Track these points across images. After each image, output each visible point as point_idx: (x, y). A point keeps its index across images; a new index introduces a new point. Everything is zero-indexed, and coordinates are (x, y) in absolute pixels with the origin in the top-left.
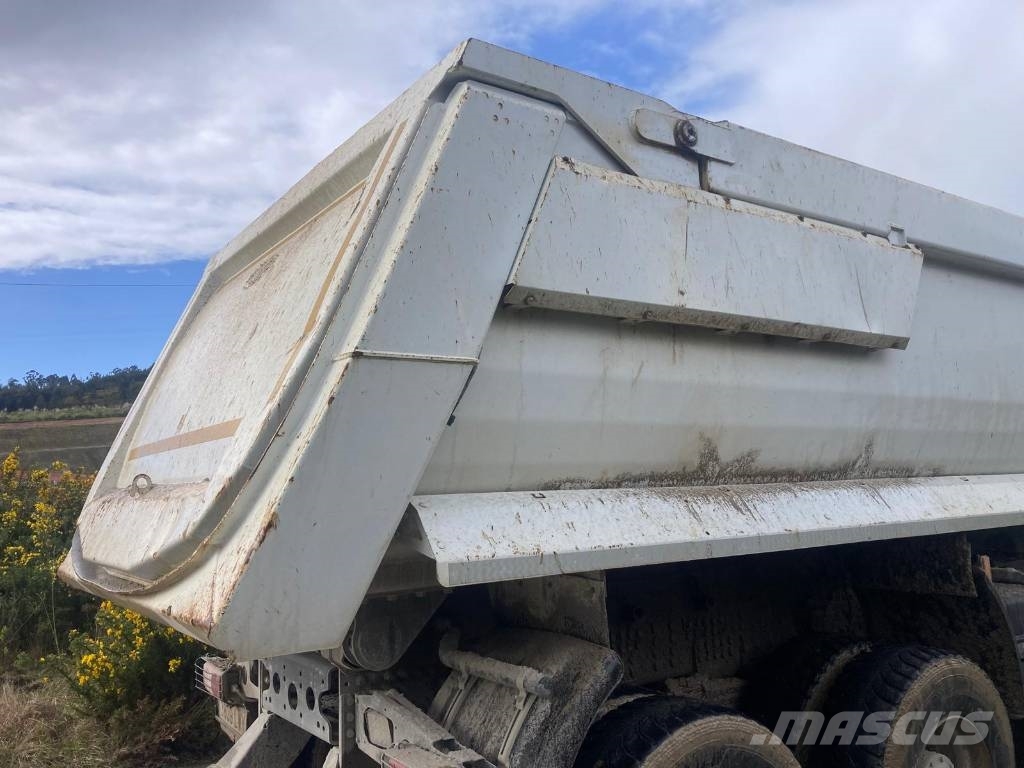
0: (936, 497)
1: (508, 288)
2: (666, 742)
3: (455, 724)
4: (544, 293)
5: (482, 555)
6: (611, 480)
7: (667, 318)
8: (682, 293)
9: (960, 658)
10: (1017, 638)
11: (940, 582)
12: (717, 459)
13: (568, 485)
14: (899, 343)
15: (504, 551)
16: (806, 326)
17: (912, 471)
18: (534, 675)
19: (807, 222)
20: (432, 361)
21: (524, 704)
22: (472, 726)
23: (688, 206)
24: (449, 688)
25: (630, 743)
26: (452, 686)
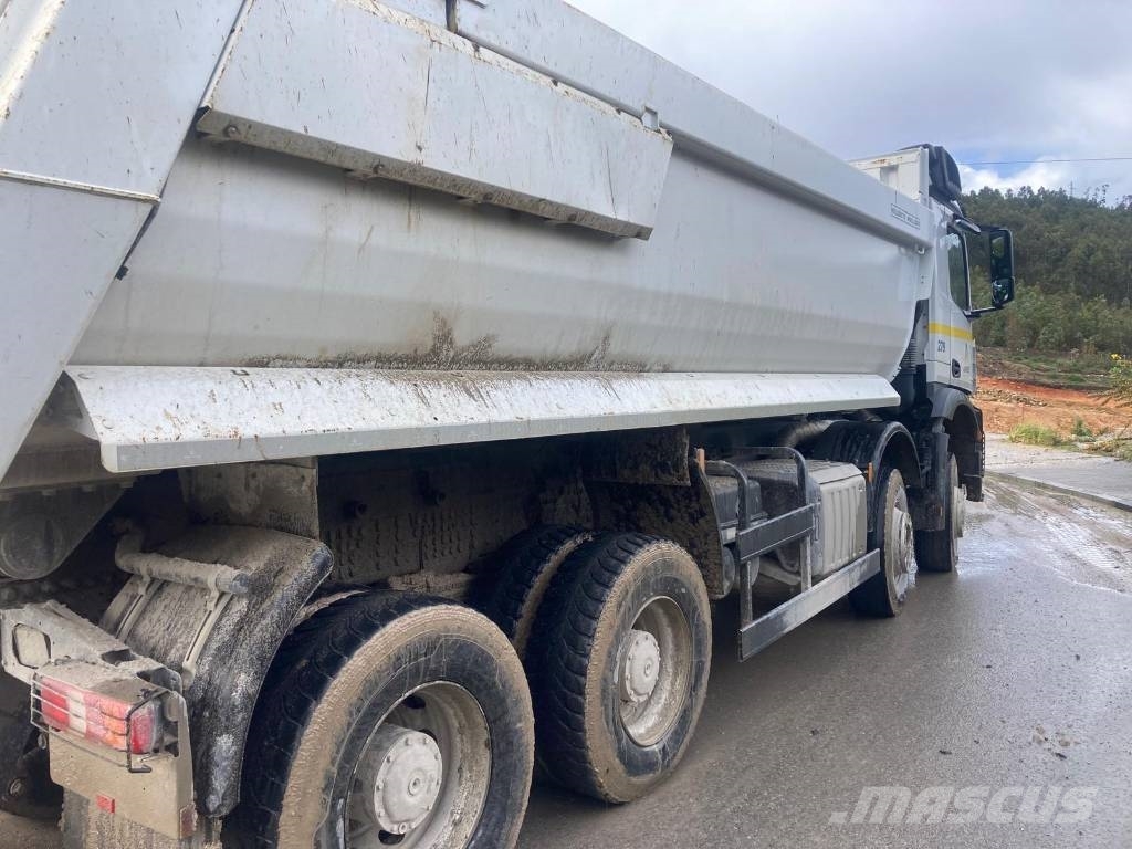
0: (663, 391)
1: (201, 112)
2: (378, 635)
3: (132, 634)
4: (250, 125)
5: (162, 436)
6: (331, 359)
7: (402, 175)
8: (420, 148)
9: (670, 543)
10: (722, 525)
11: (659, 472)
12: (451, 343)
13: (279, 362)
14: (642, 233)
15: (191, 433)
16: (551, 203)
17: (646, 366)
18: (228, 572)
19: (561, 87)
20: (91, 192)
21: (216, 605)
22: (153, 634)
23: (431, 46)
24: (127, 595)
25: (337, 640)
26: (131, 593)
